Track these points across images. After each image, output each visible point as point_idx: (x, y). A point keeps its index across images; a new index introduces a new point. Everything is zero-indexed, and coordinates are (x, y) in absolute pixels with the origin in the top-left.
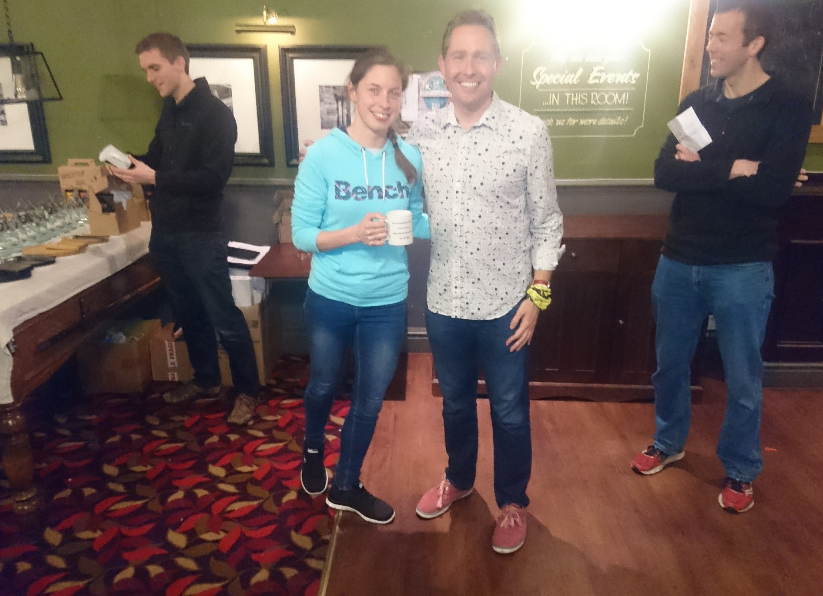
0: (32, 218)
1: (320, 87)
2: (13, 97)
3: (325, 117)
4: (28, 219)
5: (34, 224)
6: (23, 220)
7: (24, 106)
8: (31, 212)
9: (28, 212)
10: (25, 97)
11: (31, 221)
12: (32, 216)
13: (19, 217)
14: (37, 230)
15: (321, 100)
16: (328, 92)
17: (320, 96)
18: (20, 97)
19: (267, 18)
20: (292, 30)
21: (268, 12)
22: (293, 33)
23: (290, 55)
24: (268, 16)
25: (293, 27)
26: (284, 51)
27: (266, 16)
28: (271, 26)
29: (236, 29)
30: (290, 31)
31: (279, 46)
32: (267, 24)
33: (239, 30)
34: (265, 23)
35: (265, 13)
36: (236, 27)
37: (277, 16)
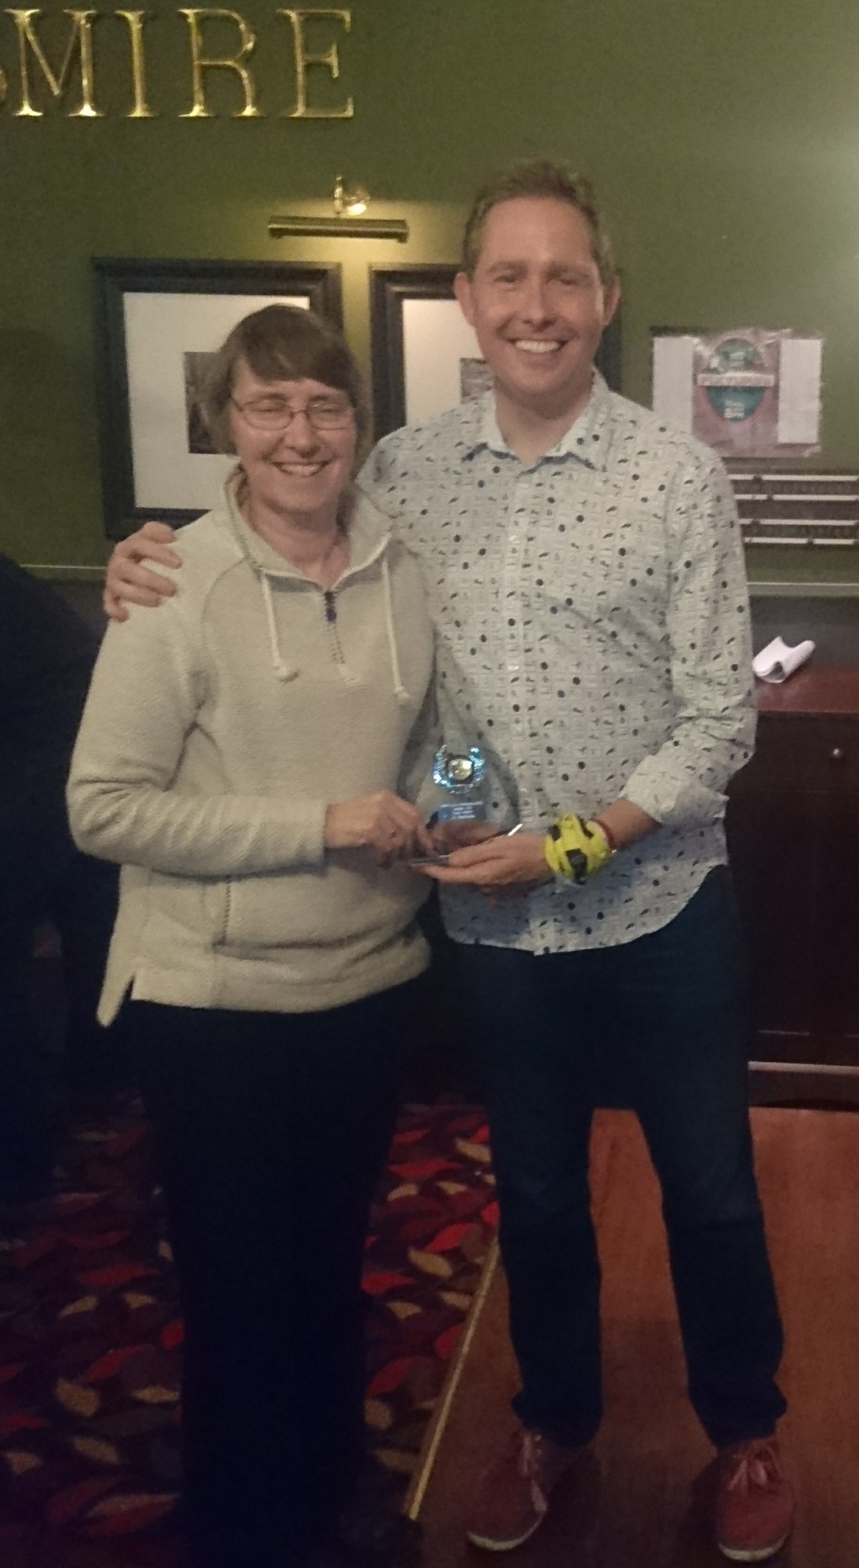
1: (463, 360)
15: (465, 393)
16: (481, 373)
17: (463, 382)
19: (346, 204)
20: (399, 230)
21: (346, 190)
22: (402, 238)
23: (397, 289)
24: (347, 198)
25: (402, 223)
26: (382, 278)
27: (342, 198)
28: (351, 221)
29: (270, 226)
30: (395, 232)
31: (370, 267)
32: (343, 216)
33: (280, 230)
34: (338, 213)
35: (338, 191)
36: (270, 223)
37: (368, 198)
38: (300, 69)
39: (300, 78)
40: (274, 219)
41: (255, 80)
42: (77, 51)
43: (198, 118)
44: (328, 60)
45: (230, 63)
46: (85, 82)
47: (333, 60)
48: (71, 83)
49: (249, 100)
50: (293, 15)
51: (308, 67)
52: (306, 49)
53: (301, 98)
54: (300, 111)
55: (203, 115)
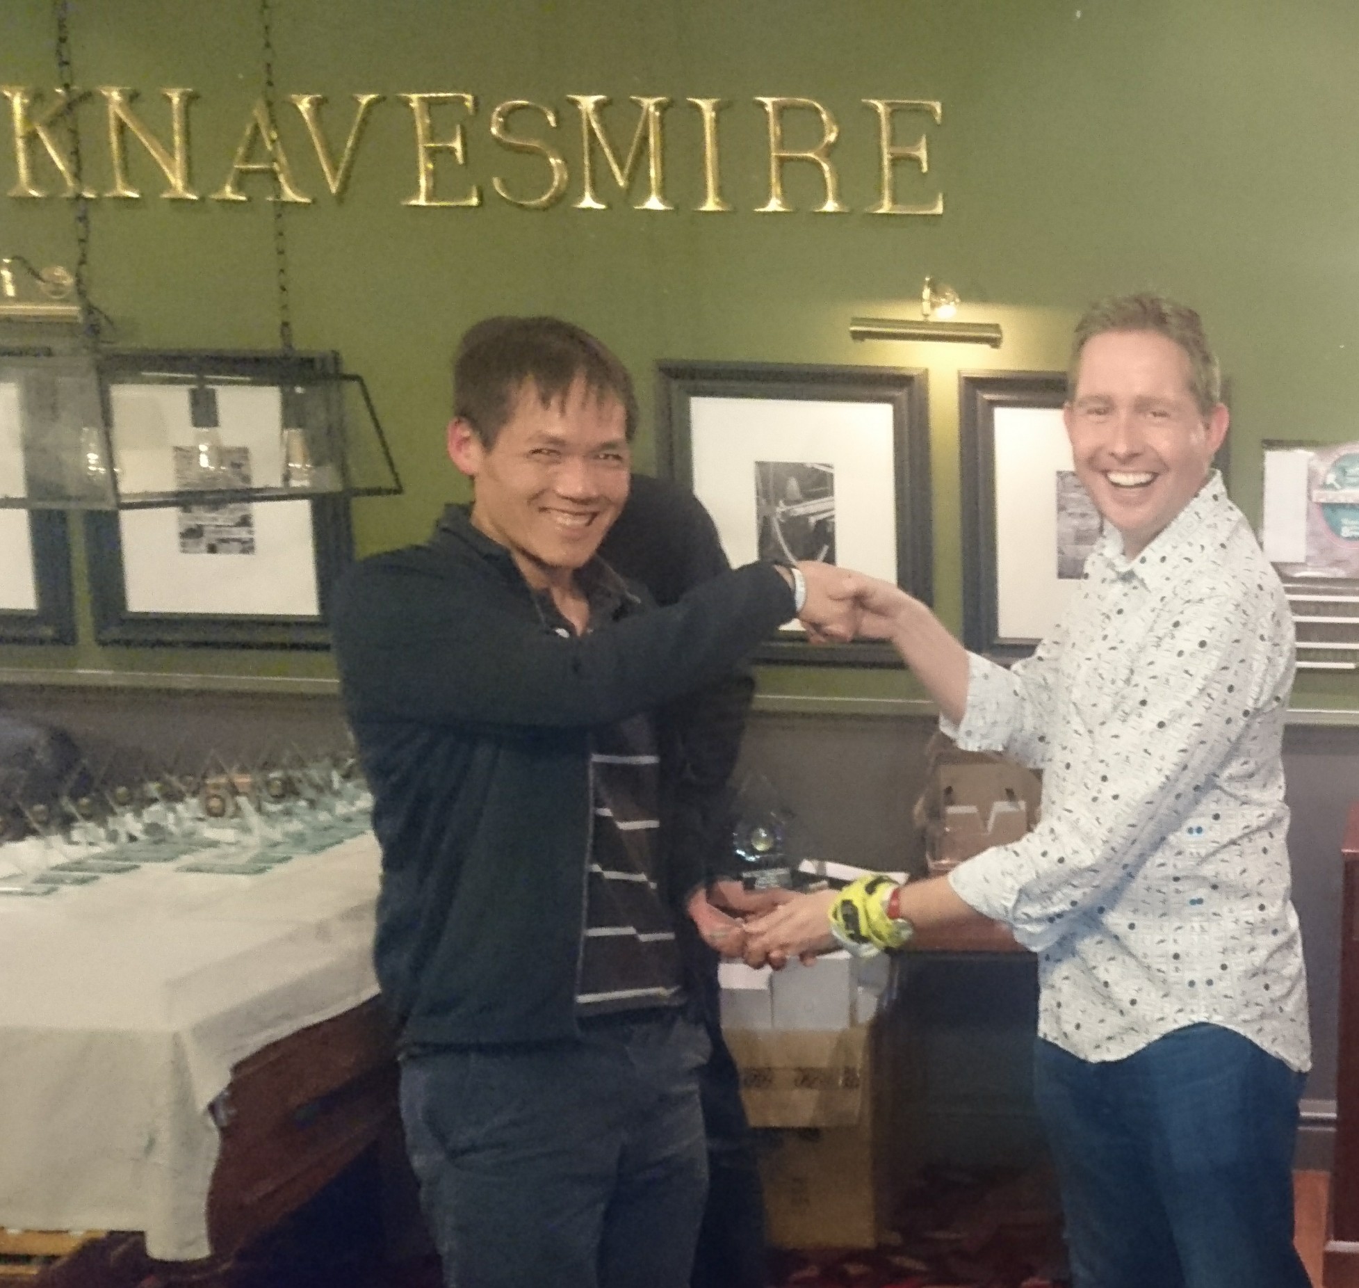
0: (299, 786)
1: (1059, 473)
2: (277, 482)
3: (1070, 550)
4: (289, 790)
5: (303, 803)
6: (276, 791)
7: (303, 508)
8: (297, 774)
9: (291, 772)
10: (306, 483)
11: (297, 794)
12: (300, 781)
13: (268, 784)
14: (308, 818)
15: (1061, 508)
17: (1060, 498)
18: (294, 483)
19: (933, 306)
20: (994, 335)
21: (935, 292)
22: (994, 342)
23: (987, 397)
24: (934, 300)
25: (996, 327)
26: (973, 385)
27: (930, 301)
28: (941, 325)
29: (853, 328)
30: (989, 337)
31: (959, 373)
32: (931, 319)
33: (860, 332)
34: (926, 316)
35: (926, 293)
36: (852, 325)
37: (958, 300)
38: (886, 163)
39: (887, 173)
40: (856, 321)
41: (838, 173)
42: (645, 139)
43: (775, 213)
44: (917, 153)
45: (811, 155)
46: (653, 173)
47: (922, 154)
48: (637, 173)
49: (830, 195)
50: (881, 106)
51: (895, 161)
52: (893, 142)
53: (887, 193)
54: (886, 207)
55: (781, 209)
